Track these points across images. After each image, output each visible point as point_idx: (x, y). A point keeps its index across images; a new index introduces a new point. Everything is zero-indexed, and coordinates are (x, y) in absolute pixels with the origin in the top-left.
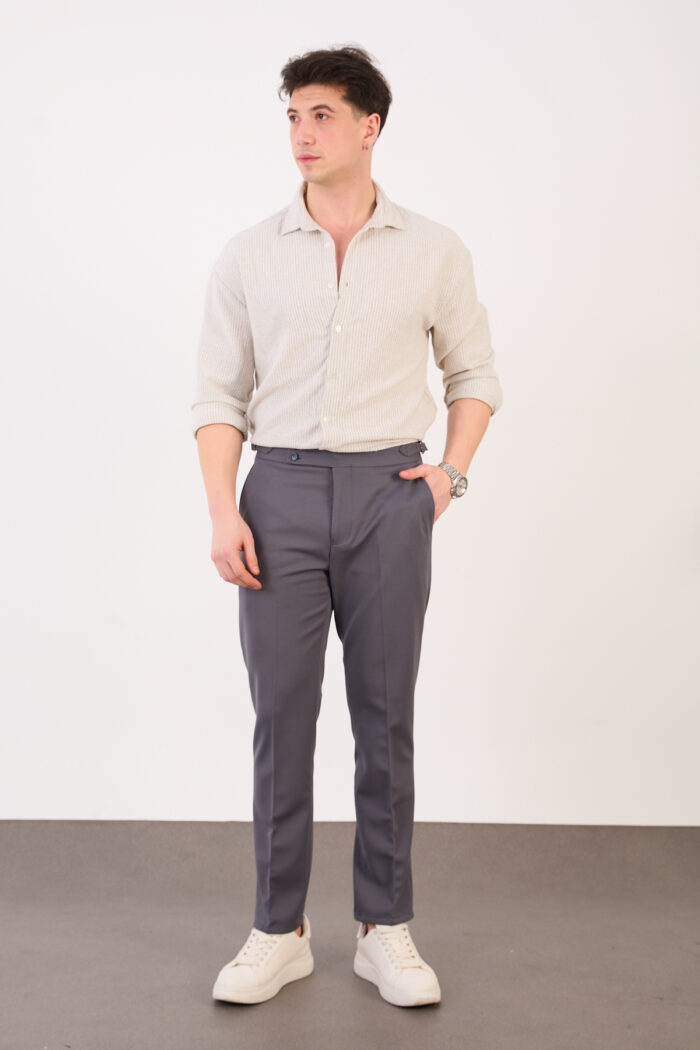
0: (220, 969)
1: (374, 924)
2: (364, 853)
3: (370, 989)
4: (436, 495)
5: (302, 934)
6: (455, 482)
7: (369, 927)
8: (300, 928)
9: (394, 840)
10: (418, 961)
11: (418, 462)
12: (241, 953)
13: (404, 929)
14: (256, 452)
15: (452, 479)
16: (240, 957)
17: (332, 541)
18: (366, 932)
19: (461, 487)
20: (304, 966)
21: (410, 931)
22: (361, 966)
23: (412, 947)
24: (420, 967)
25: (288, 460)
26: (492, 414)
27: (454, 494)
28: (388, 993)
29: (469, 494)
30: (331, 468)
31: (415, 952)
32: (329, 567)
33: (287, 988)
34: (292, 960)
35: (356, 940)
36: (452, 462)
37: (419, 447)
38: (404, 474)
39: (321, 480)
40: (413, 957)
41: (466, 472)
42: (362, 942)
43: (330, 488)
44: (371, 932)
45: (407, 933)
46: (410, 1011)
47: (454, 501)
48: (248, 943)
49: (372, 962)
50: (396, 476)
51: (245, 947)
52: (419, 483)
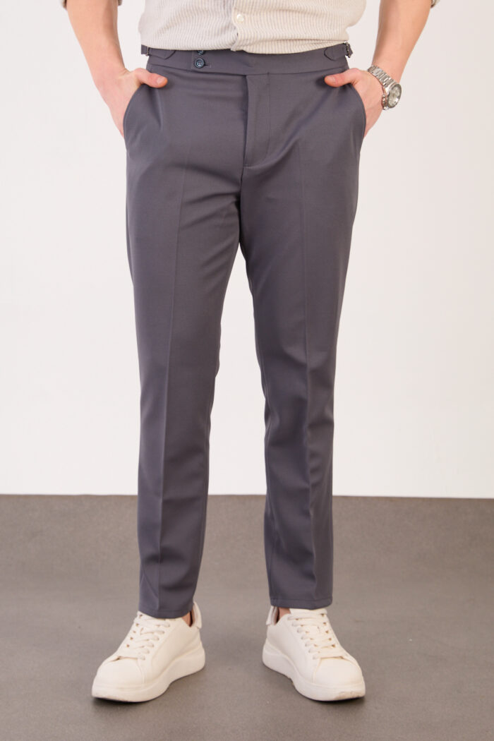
0: (100, 664)
1: (287, 608)
2: (276, 526)
3: (284, 683)
4: (367, 105)
5: (191, 623)
6: (387, 90)
7: (281, 610)
8: (188, 615)
9: (312, 513)
10: (339, 651)
11: (344, 68)
12: (123, 645)
13: (323, 615)
14: (148, 57)
15: (383, 87)
16: (122, 650)
17: (246, 161)
18: (277, 619)
19: (394, 95)
20: (195, 660)
21: (328, 616)
22: (271, 656)
23: (332, 634)
24: (342, 658)
25: (193, 68)
26: (432, 6)
27: (385, 104)
28: (303, 686)
29: (402, 104)
30: (245, 76)
31: (335, 640)
32: (240, 191)
33: (177, 685)
34: (181, 653)
35: (266, 627)
36: (385, 66)
37: (345, 50)
38: (330, 80)
39: (234, 91)
40: (333, 646)
41: (399, 79)
42: (272, 628)
43: (245, 98)
44: (284, 618)
45: (325, 619)
46: (331, 707)
47: (386, 113)
48: (131, 634)
49: (284, 651)
50: (321, 83)
51: (128, 638)
52: (349, 91)
